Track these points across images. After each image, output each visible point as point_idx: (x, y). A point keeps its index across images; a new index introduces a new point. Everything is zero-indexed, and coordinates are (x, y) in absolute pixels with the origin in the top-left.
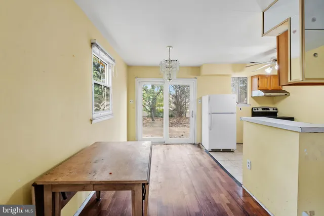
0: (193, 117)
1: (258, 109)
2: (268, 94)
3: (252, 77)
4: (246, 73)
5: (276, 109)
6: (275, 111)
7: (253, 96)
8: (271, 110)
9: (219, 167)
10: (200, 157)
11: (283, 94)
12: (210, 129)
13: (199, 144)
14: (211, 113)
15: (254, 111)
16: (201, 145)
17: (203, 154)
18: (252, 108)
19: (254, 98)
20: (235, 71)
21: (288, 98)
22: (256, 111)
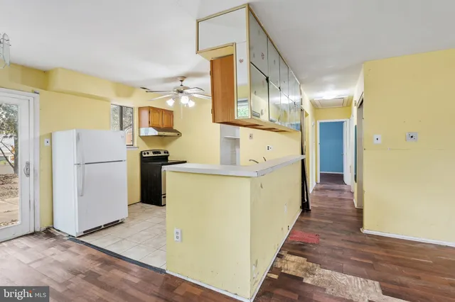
0: (28, 175)
1: (148, 153)
2: (161, 133)
3: (140, 109)
4: (132, 102)
5: (168, 153)
6: (166, 154)
7: (141, 135)
8: (163, 154)
9: (114, 259)
10: (64, 257)
11: (176, 134)
12: (81, 194)
13: (48, 228)
14: (83, 164)
15: (144, 156)
16: (52, 231)
17: (67, 247)
18: (142, 152)
19: (143, 138)
20: (118, 95)
21: (179, 140)
22: (147, 155)
